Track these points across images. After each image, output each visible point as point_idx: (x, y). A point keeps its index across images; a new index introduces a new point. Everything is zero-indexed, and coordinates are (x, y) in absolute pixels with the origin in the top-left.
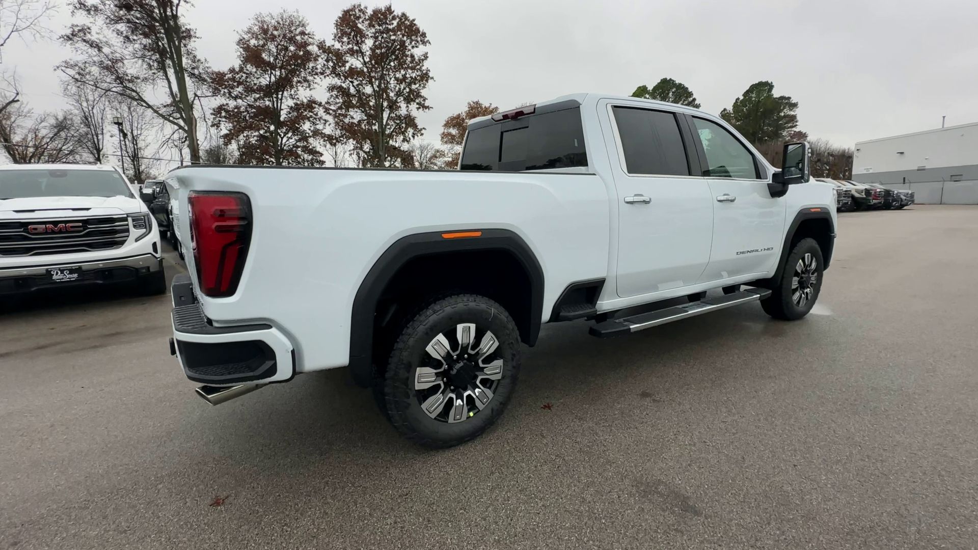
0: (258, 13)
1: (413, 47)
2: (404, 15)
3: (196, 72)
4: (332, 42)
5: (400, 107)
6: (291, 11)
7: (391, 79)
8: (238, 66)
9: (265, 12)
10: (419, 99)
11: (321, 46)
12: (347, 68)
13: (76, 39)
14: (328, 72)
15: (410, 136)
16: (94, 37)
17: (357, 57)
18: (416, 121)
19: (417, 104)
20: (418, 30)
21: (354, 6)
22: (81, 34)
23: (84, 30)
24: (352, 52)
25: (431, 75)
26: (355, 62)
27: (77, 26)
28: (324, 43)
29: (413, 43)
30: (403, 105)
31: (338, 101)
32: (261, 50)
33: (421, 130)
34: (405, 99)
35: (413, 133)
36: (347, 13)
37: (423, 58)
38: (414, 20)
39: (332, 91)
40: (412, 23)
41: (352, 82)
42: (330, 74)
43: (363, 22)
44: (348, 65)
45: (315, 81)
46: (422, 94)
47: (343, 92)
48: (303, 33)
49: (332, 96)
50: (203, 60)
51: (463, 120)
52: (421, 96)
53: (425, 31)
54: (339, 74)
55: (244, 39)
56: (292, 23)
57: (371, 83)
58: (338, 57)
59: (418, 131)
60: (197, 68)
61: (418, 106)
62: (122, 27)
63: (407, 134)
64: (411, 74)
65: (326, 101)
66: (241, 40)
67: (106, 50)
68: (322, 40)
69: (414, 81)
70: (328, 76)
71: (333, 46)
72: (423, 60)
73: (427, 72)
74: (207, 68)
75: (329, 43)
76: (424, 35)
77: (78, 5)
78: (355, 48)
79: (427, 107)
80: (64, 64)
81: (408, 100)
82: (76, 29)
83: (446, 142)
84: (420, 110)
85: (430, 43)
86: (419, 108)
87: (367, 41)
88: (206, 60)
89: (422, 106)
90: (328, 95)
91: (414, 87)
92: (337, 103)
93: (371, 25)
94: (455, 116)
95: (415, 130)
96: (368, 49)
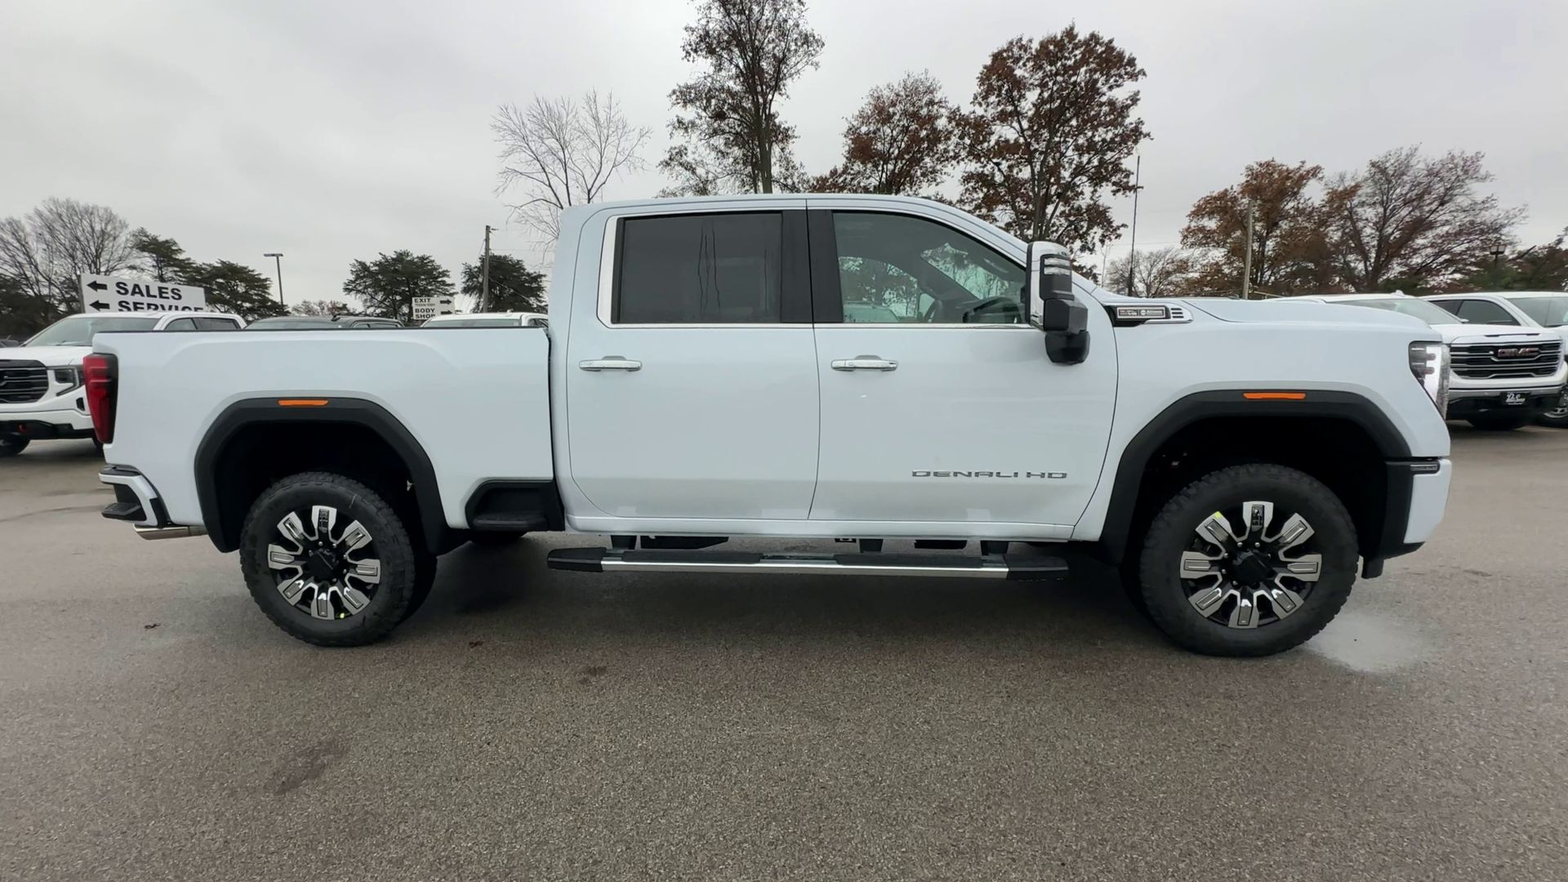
0: (874, 87)
1: (1111, 88)
2: (1093, 37)
3: (789, 182)
4: (971, 108)
5: (1082, 193)
6: (917, 73)
7: (1067, 148)
8: (842, 166)
9: (882, 85)
10: (1119, 176)
11: (956, 117)
12: (992, 143)
13: (673, 163)
14: (963, 154)
15: (1096, 241)
16: (689, 158)
17: (1012, 122)
18: (1111, 214)
19: (1114, 184)
20: (1121, 56)
21: (1011, 43)
22: (678, 157)
23: (681, 152)
24: (1003, 117)
25: (1144, 129)
26: (1007, 132)
27: (675, 148)
28: (959, 111)
29: (1112, 80)
30: (1087, 189)
31: (975, 196)
32: (872, 139)
33: (1118, 228)
34: (1090, 179)
35: (1103, 236)
36: (997, 57)
37: (1129, 102)
38: (1111, 41)
39: (968, 183)
40: (1109, 47)
41: (998, 164)
42: (967, 157)
43: (1024, 65)
44: (993, 139)
45: (945, 170)
46: (1123, 167)
47: (983, 182)
48: (931, 103)
49: (967, 190)
50: (798, 165)
51: (1234, 200)
52: (1121, 171)
53: (1134, 55)
54: (979, 155)
55: (854, 126)
56: (916, 91)
57: (1030, 162)
58: (979, 128)
59: (1111, 230)
60: (792, 175)
61: (1114, 188)
62: (719, 141)
63: (1089, 239)
64: (1102, 134)
65: (958, 198)
66: (851, 129)
67: (700, 171)
68: (956, 107)
69: (1110, 145)
70: (963, 160)
71: (974, 112)
72: (1128, 107)
73: (1136, 127)
74: (803, 174)
75: (966, 110)
76: (1131, 62)
77: (677, 124)
78: (1010, 108)
79: (1134, 188)
80: (661, 194)
81: (1097, 179)
82: (674, 152)
83: (1192, 245)
84: (1117, 194)
85: (1144, 74)
86: (1118, 191)
87: (1028, 94)
88: (801, 165)
89: (1123, 187)
90: (962, 188)
91: (1109, 155)
92: (973, 200)
93: (1038, 67)
94: (1215, 194)
95: (1107, 230)
96: (1031, 106)
